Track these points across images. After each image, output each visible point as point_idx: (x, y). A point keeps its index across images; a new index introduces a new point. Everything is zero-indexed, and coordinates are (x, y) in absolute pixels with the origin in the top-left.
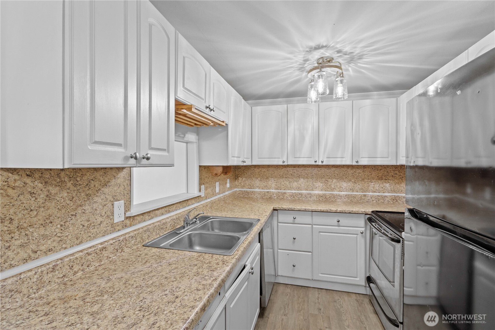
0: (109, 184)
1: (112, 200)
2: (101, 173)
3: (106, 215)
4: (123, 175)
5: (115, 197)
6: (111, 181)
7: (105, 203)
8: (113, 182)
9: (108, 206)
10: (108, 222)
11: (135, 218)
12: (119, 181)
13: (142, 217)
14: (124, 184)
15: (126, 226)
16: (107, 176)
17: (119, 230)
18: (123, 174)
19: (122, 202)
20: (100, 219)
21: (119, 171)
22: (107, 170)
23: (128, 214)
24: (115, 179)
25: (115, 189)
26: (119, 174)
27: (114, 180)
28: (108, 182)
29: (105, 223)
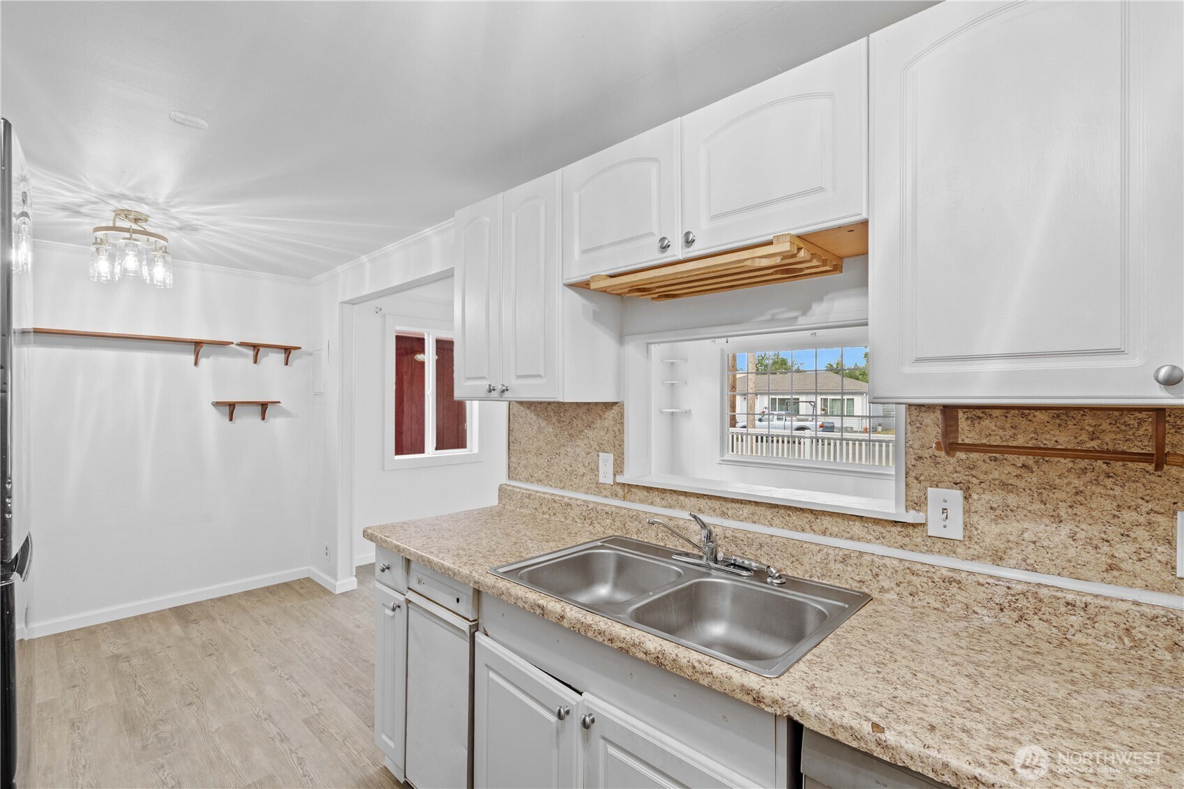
0: (594, 426)
1: (598, 448)
2: (584, 409)
3: (590, 468)
4: (613, 415)
5: (601, 446)
6: (596, 422)
7: (589, 450)
8: (598, 423)
9: (592, 456)
10: (592, 478)
11: (633, 490)
12: (606, 424)
13: (645, 493)
14: (614, 429)
15: (616, 495)
16: (590, 415)
17: (606, 497)
18: (611, 414)
19: (610, 456)
20: (582, 470)
21: (606, 408)
22: (591, 406)
23: (620, 479)
24: (601, 419)
25: (602, 434)
26: (607, 414)
27: (599, 421)
28: (593, 422)
29: (588, 476)
